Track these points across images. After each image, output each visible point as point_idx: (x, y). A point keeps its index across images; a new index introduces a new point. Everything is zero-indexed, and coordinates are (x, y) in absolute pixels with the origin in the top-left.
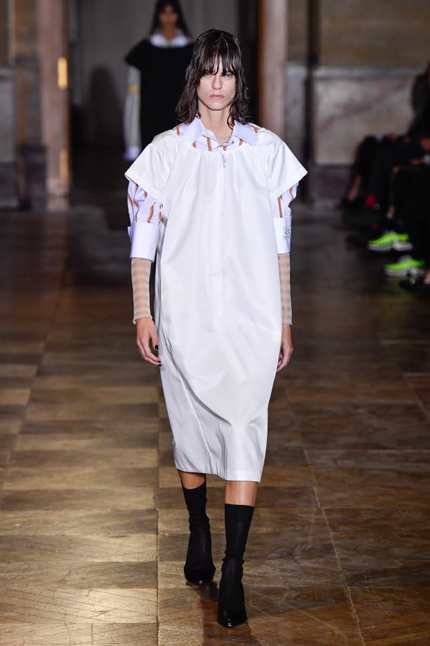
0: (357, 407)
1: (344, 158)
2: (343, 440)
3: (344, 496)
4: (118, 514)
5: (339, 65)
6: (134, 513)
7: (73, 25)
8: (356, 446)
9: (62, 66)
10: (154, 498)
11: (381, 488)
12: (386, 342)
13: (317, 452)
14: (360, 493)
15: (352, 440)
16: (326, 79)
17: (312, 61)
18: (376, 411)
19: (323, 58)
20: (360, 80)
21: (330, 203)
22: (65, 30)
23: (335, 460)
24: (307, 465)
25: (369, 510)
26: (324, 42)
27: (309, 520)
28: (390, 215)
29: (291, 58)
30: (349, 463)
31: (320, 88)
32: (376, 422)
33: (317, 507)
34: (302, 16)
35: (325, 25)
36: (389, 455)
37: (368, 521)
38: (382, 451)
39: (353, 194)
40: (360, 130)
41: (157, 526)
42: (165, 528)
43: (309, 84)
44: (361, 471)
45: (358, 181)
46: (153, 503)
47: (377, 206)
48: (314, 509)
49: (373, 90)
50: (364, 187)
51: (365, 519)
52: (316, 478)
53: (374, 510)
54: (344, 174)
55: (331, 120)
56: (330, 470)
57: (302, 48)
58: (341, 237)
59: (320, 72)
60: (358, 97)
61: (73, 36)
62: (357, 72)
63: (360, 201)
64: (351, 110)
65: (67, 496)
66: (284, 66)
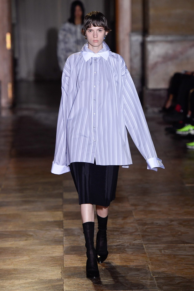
0: (172, 221)
1: (164, 85)
2: (165, 239)
3: (166, 269)
4: (42, 282)
5: (160, 34)
6: (50, 281)
7: (14, 15)
8: (172, 242)
9: (8, 37)
10: (61, 273)
11: (185, 265)
12: (187, 185)
13: (150, 246)
14: (174, 268)
15: (170, 239)
16: (153, 42)
17: (145, 32)
18: (183, 223)
19: (151, 31)
20: (171, 42)
21: (156, 110)
22: (10, 18)
23: (160, 250)
24: (145, 253)
25: (179, 277)
26: (151, 22)
27: (146, 283)
28: (189, 116)
29: (133, 30)
30: (168, 252)
31: (149, 47)
32: (183, 229)
33: (151, 275)
34: (139, 7)
35: (152, 12)
36: (190, 247)
37: (179, 283)
38: (186, 245)
39: (169, 105)
40: (172, 69)
41: (63, 288)
42: (67, 289)
43: (143, 45)
44: (175, 256)
45: (171, 97)
46: (61, 275)
47: (182, 111)
48: (149, 277)
49: (179, 48)
50: (174, 100)
51: (177, 282)
52: (150, 260)
53: (182, 277)
54: (164, 94)
55: (156, 64)
56: (158, 256)
57: (140, 25)
58: (163, 128)
59: (149, 38)
60: (170, 52)
61: (14, 21)
62: (170, 38)
63: (172, 108)
64: (167, 59)
65: (14, 272)
66: (130, 36)
